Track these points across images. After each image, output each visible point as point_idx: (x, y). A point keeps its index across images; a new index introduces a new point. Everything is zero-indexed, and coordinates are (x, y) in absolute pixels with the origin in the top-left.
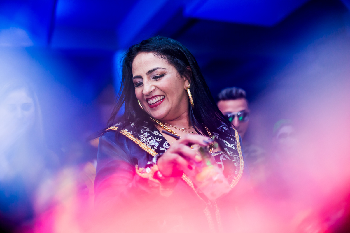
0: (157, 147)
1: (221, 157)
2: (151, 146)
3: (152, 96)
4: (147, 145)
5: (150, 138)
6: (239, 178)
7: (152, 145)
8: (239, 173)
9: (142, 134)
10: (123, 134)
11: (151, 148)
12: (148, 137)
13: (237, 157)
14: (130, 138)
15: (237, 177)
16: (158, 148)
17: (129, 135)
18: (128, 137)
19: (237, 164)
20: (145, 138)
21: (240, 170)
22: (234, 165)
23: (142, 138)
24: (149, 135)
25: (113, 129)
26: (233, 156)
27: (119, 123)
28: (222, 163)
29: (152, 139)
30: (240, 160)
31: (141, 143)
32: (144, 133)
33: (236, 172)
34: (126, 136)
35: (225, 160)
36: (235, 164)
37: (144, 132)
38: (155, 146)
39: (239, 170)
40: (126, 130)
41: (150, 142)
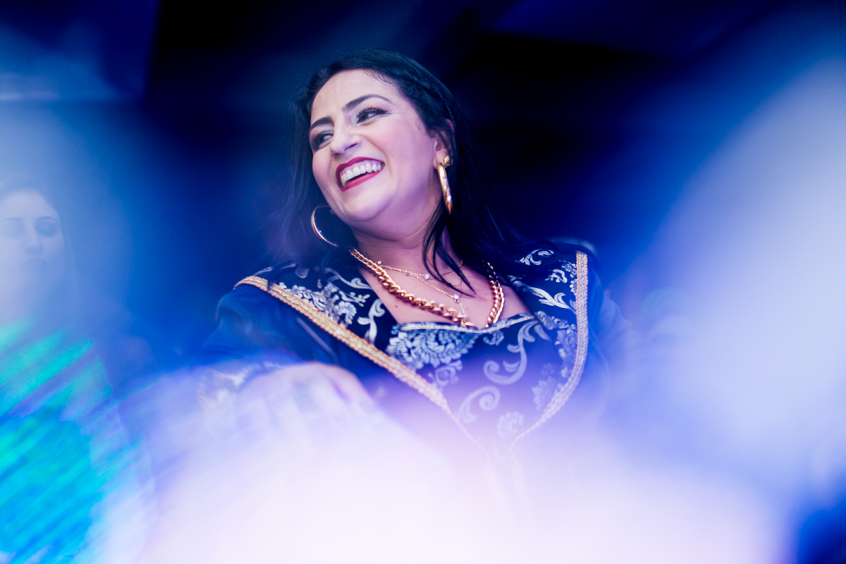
0: (351, 318)
1: (521, 330)
2: (338, 318)
3: (351, 159)
4: (329, 315)
5: (337, 297)
6: (571, 387)
7: (340, 313)
8: (572, 375)
9: (320, 290)
10: (274, 294)
11: (339, 323)
12: (333, 295)
13: (568, 331)
14: (289, 303)
15: (567, 385)
16: (355, 319)
17: (288, 296)
18: (285, 301)
19: (565, 351)
20: (327, 298)
21: (574, 365)
22: (558, 354)
23: (319, 301)
24: (334, 290)
25: (251, 283)
26: (557, 329)
27: (269, 268)
28: (521, 349)
29: (341, 299)
30: (578, 336)
31: (315, 314)
32: (323, 288)
33: (564, 372)
34: (281, 299)
35: (531, 339)
36: (562, 353)
37: (324, 284)
38: (347, 317)
39: (571, 366)
40: (282, 284)
41: (337, 307)
